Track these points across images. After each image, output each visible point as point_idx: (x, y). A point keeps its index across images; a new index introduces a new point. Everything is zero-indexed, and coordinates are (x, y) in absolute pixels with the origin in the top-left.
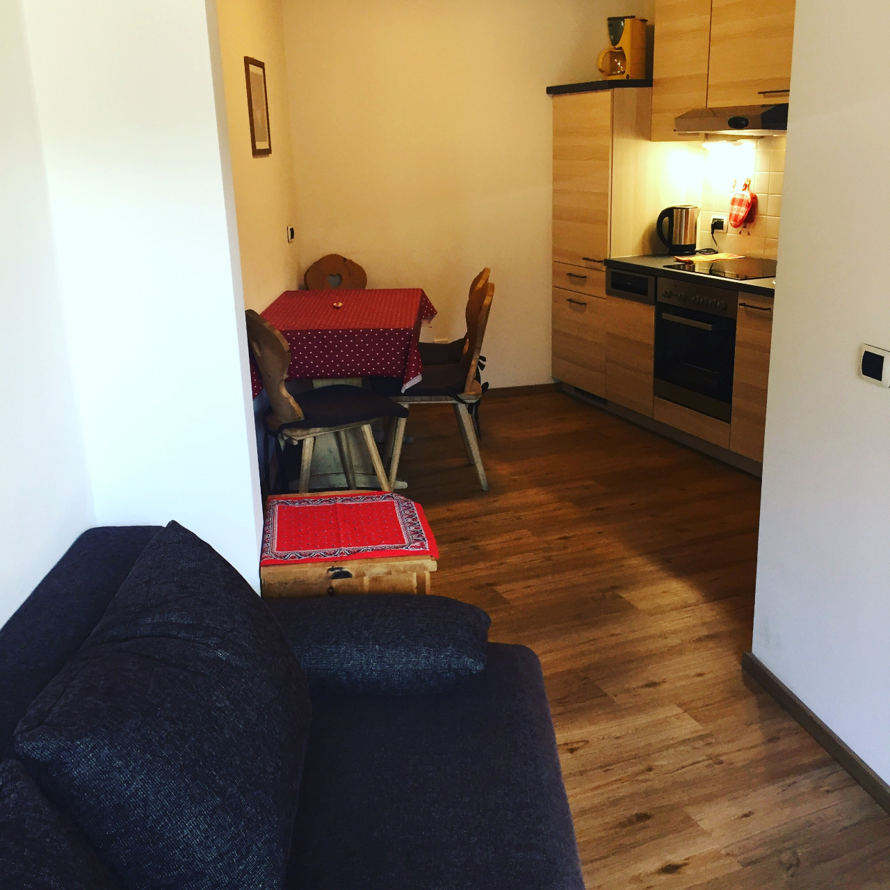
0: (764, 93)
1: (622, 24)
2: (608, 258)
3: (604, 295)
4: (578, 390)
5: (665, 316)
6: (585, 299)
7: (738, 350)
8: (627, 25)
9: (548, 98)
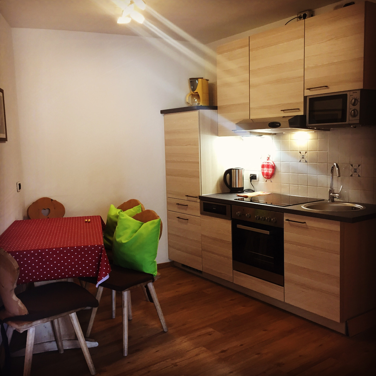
0: (283, 111)
1: (197, 82)
2: (200, 195)
3: (199, 215)
4: (183, 265)
5: (239, 226)
6: (187, 217)
7: (286, 245)
8: (199, 82)
9: (161, 116)
